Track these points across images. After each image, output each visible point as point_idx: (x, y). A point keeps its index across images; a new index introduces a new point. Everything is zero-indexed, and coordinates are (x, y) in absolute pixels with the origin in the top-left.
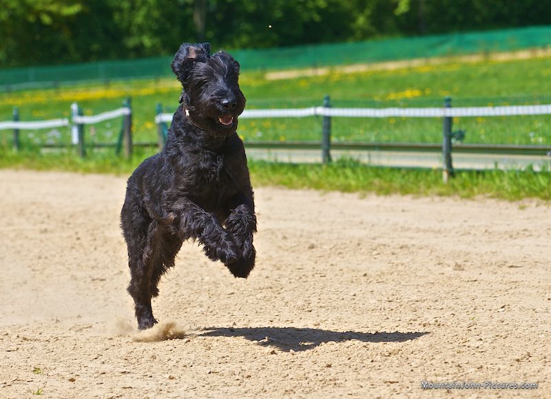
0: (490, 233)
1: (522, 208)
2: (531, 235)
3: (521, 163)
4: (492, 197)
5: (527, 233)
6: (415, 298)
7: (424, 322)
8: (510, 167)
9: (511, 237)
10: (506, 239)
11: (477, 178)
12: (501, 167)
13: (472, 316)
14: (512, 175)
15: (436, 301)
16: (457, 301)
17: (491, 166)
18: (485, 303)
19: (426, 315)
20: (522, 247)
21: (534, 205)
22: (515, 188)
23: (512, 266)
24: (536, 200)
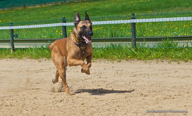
0: (29, 71)
1: (40, 62)
2: (44, 71)
3: (39, 45)
4: (29, 58)
8: (35, 47)
10: (35, 73)
11: (23, 51)
12: (32, 47)
15: (10, 97)
17: (28, 47)
18: (28, 97)
19: (7, 102)
22: (37, 55)
23: (37, 83)
24: (45, 59)
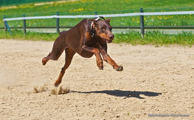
0: (112, 54)
2: (125, 55)
5: (124, 54)
6: (92, 76)
7: (96, 84)
8: (116, 33)
9: (119, 55)
10: (117, 56)
13: (111, 82)
14: (117, 35)
15: (99, 77)
16: (105, 77)
18: (114, 77)
19: (96, 82)
20: (123, 58)
21: (124, 44)
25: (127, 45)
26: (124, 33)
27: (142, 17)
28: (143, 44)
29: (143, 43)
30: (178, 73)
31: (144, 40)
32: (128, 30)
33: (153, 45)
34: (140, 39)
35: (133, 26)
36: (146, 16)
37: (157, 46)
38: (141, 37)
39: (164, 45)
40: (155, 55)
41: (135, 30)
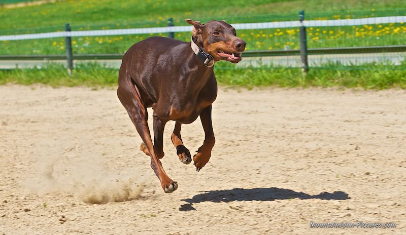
0: (18, 104)
1: (33, 89)
2: (40, 104)
3: (31, 64)
4: (16, 84)
5: (38, 103)
8: (24, 67)
9: (30, 105)
11: (8, 74)
12: (20, 67)
14: (26, 71)
17: (14, 67)
20: (36, 111)
21: (39, 87)
22: (28, 79)
24: (40, 84)
25: (44, 88)
26: (39, 67)
27: (69, 39)
28: (71, 86)
29: (71, 83)
30: (130, 134)
31: (71, 78)
32: (45, 61)
33: (89, 87)
34: (65, 77)
35: (54, 54)
36: (76, 38)
37: (94, 88)
38: (68, 74)
39: (106, 86)
40: (91, 105)
41: (58, 61)
